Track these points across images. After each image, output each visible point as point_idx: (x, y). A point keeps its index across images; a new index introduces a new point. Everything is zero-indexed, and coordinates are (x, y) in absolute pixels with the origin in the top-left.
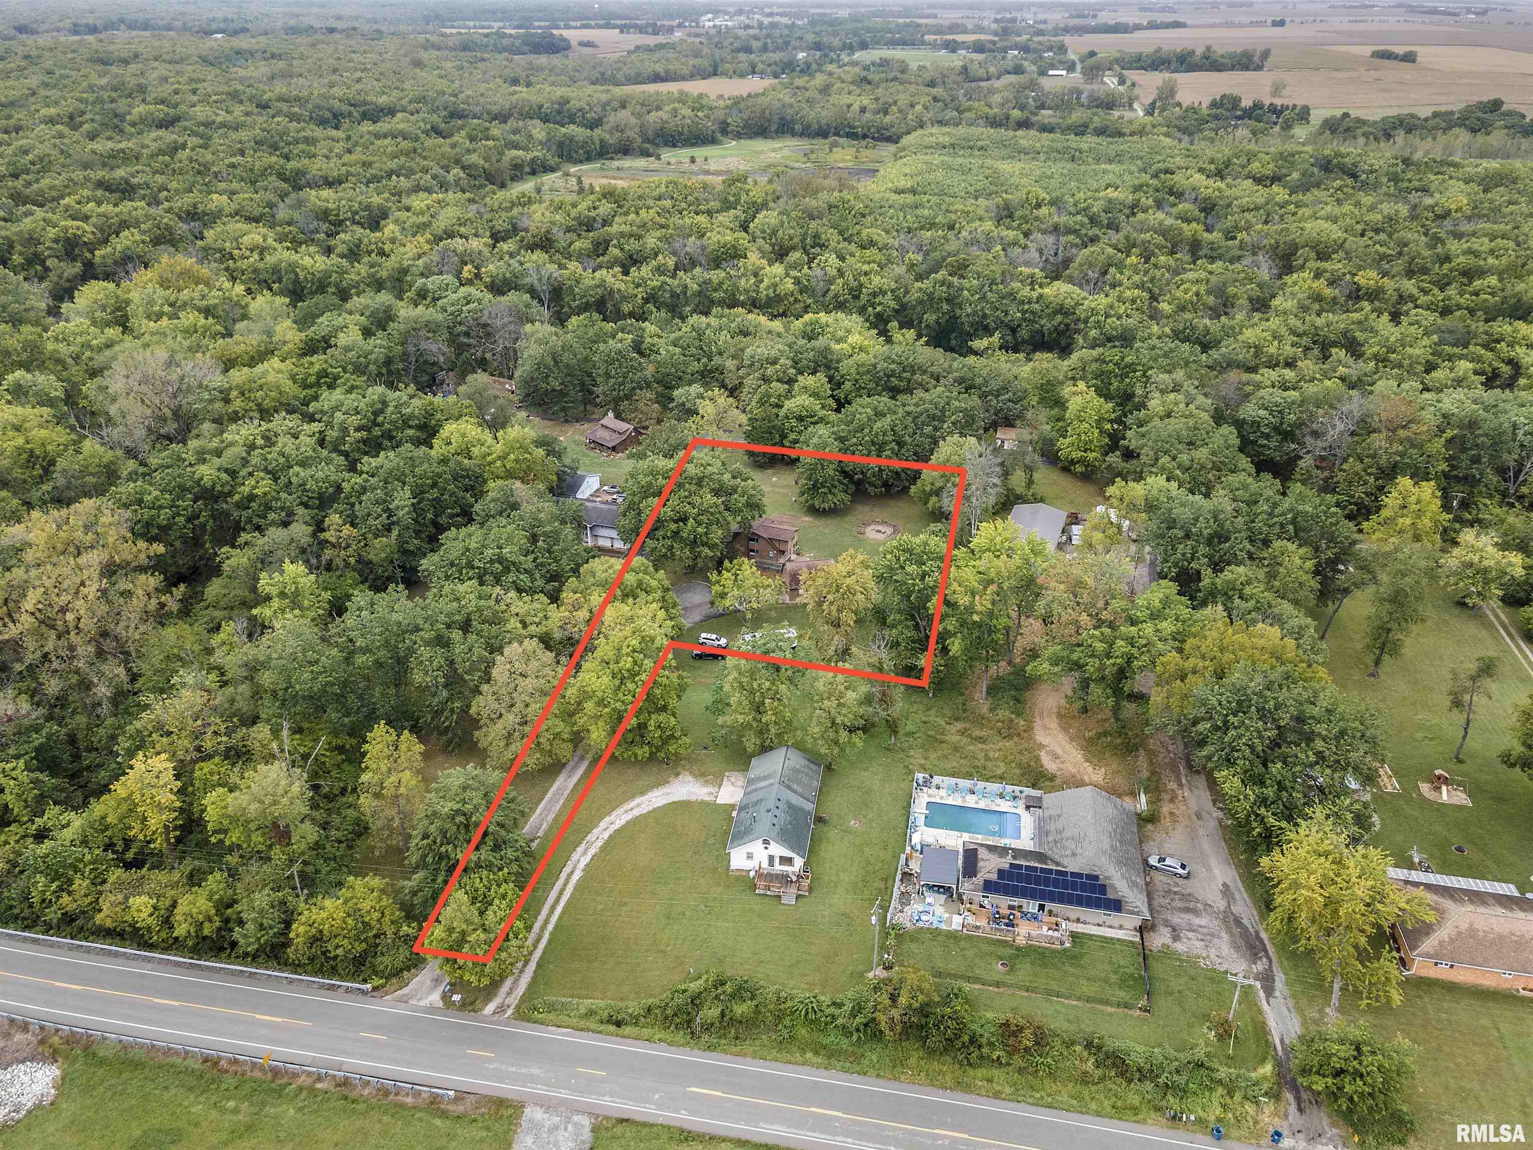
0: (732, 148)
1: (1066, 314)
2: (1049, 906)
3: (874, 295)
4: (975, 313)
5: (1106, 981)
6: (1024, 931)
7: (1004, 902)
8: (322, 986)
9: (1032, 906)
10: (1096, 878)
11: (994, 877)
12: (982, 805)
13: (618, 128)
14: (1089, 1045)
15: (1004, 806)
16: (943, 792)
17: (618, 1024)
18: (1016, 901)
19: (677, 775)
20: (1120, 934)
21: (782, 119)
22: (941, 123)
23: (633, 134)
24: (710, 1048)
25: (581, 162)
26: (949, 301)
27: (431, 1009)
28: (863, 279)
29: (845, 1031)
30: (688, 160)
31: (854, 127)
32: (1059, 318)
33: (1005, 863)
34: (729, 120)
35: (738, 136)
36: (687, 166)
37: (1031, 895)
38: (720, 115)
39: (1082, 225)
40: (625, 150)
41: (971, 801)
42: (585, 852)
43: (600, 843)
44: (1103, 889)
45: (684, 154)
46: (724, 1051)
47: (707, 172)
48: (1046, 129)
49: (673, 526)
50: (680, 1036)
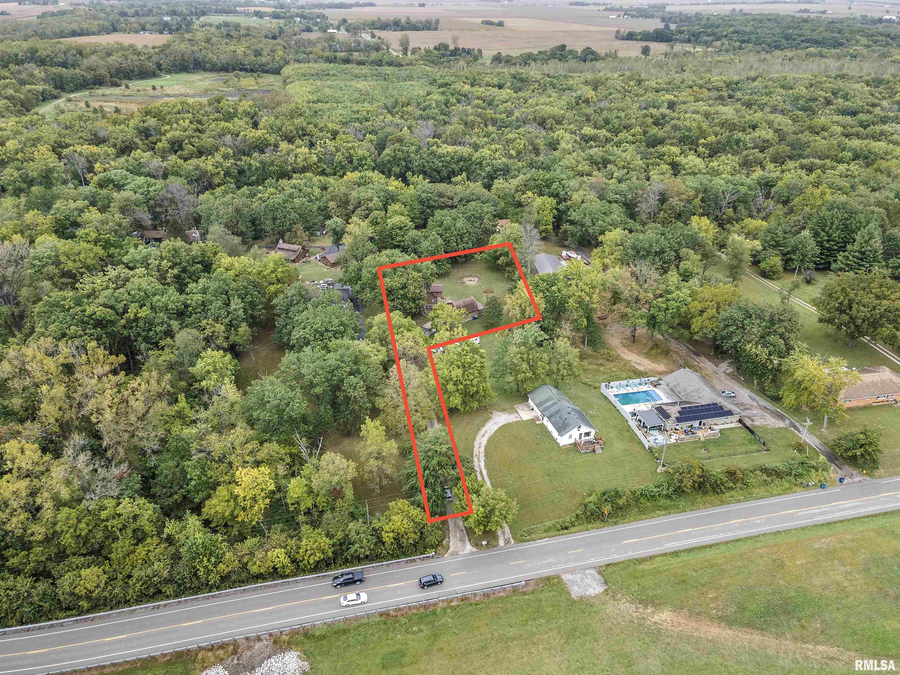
0: (168, 80)
1: (465, 161)
2: (704, 421)
3: (360, 160)
4: (419, 165)
5: (744, 444)
6: (702, 434)
7: (685, 425)
8: (407, 562)
9: (696, 424)
10: (716, 404)
11: (678, 415)
12: (635, 390)
13: (90, 69)
14: (761, 470)
15: (644, 388)
16: (615, 389)
17: (566, 528)
18: (689, 423)
19: (492, 413)
20: (733, 425)
21: (195, 60)
22: (298, 61)
23: (102, 71)
24: (616, 523)
25: (72, 91)
26: (404, 160)
27: (472, 553)
28: (352, 151)
29: (668, 496)
30: (151, 88)
31: (244, 65)
32: (462, 163)
33: (678, 408)
34: (161, 62)
35: (169, 72)
36: (151, 92)
37: (695, 419)
38: (155, 59)
39: (436, 114)
40: (99, 82)
41: (630, 390)
42: (479, 461)
43: (482, 454)
44: (721, 408)
45: (146, 84)
46: (622, 523)
47: (168, 96)
48: (360, 63)
49: (401, 292)
50: (598, 523)
